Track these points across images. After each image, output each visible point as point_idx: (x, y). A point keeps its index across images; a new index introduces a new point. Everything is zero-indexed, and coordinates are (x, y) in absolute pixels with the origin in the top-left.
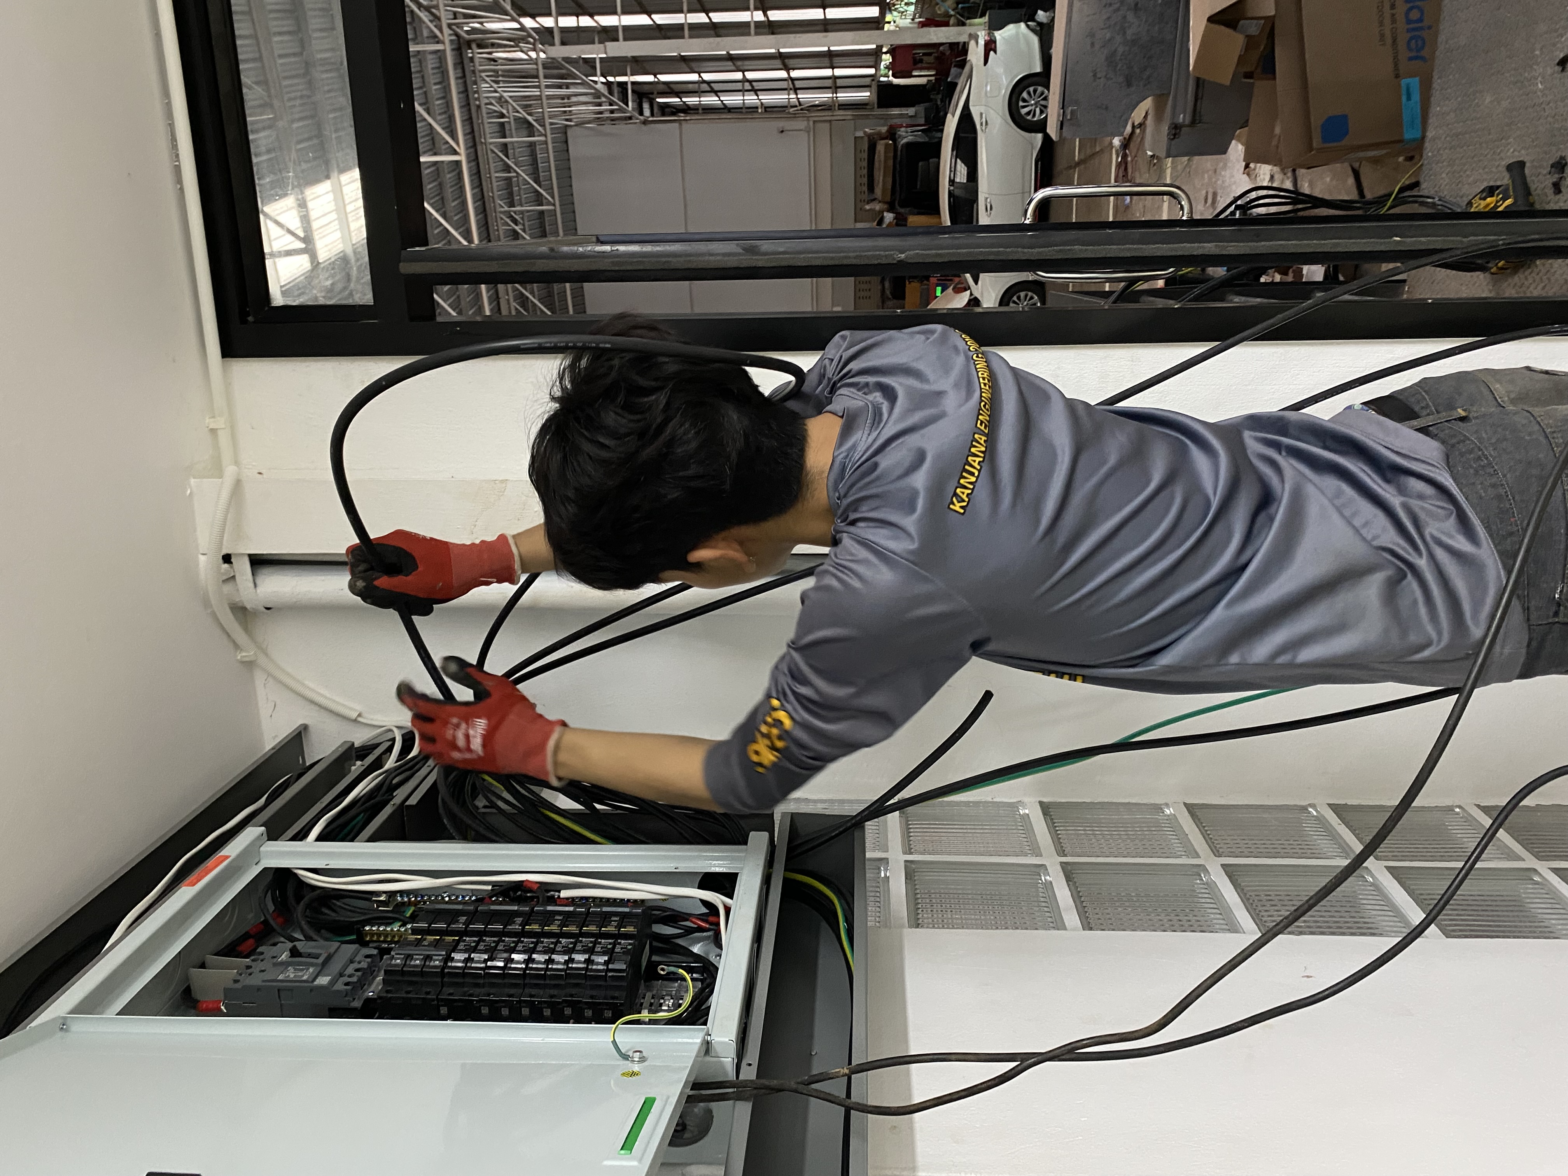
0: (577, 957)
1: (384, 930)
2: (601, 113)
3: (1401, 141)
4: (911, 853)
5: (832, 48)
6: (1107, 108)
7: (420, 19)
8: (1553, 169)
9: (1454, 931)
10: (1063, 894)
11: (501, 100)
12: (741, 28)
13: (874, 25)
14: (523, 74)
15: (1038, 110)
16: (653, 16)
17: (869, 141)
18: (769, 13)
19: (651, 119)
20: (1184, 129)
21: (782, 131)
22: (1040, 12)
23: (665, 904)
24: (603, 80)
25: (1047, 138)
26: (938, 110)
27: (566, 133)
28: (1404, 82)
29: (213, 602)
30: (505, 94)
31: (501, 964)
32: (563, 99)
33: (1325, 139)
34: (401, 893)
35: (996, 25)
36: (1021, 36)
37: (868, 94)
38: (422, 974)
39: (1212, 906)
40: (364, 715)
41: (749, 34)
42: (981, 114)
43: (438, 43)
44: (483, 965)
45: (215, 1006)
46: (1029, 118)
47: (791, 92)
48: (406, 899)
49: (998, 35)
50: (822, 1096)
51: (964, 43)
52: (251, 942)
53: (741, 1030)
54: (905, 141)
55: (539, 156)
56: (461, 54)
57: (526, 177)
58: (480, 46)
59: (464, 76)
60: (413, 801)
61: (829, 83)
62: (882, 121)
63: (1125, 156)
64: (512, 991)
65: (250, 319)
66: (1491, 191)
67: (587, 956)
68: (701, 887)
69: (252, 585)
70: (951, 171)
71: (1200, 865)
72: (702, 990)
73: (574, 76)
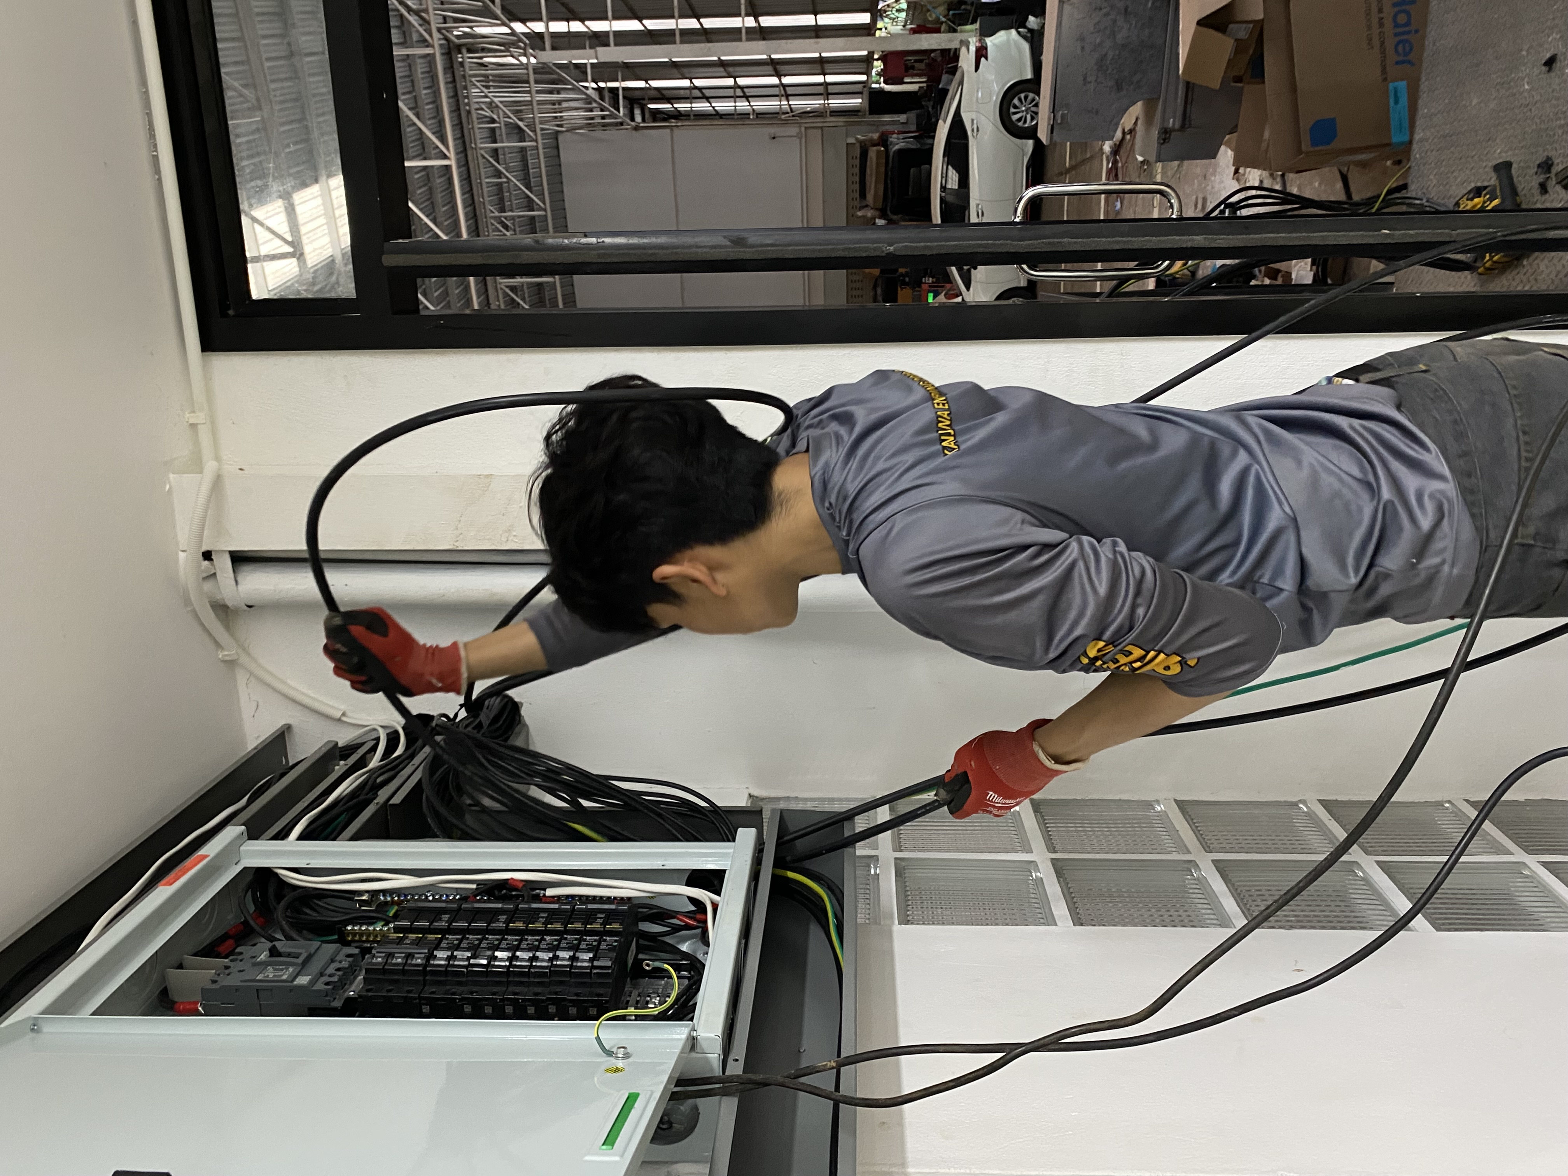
0: (561, 954)
1: (366, 929)
2: (592, 118)
3: (1389, 145)
4: (901, 851)
5: (824, 55)
6: (1097, 113)
7: (409, 23)
8: (1540, 170)
9: (1444, 924)
10: (1053, 888)
11: (491, 106)
12: (733, 34)
13: (865, 32)
14: (513, 79)
15: (1029, 117)
16: (644, 22)
17: (861, 147)
18: (761, 19)
19: (642, 125)
20: (1173, 134)
21: (774, 138)
22: (1031, 19)
23: (653, 902)
24: (595, 86)
25: (1038, 143)
26: (929, 116)
27: (557, 139)
28: (1391, 86)
29: (193, 599)
30: (496, 100)
31: (484, 962)
32: (554, 104)
33: (1314, 143)
34: (384, 892)
35: (987, 31)
36: (1012, 42)
37: (860, 101)
38: (404, 972)
39: (1202, 901)
40: (348, 713)
41: (740, 40)
42: (973, 120)
43: (427, 46)
44: (466, 963)
45: (192, 1006)
46: (1020, 124)
47: (783, 98)
48: (389, 899)
49: (989, 41)
50: (808, 1090)
51: (956, 49)
52: (231, 942)
53: (728, 1025)
54: (897, 147)
55: (530, 161)
56: (451, 59)
57: (518, 183)
58: (470, 51)
59: (454, 81)
60: (396, 800)
61: (821, 89)
62: (874, 128)
63: (1115, 162)
64: (495, 989)
65: (231, 312)
66: (1478, 192)
67: (571, 953)
68: (689, 883)
69: (233, 583)
70: (942, 177)
71: (1191, 861)
72: (689, 987)
73: (563, 81)
